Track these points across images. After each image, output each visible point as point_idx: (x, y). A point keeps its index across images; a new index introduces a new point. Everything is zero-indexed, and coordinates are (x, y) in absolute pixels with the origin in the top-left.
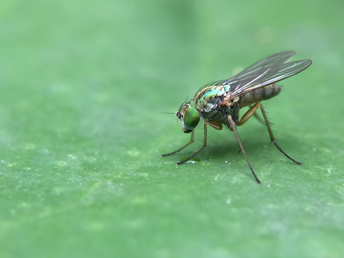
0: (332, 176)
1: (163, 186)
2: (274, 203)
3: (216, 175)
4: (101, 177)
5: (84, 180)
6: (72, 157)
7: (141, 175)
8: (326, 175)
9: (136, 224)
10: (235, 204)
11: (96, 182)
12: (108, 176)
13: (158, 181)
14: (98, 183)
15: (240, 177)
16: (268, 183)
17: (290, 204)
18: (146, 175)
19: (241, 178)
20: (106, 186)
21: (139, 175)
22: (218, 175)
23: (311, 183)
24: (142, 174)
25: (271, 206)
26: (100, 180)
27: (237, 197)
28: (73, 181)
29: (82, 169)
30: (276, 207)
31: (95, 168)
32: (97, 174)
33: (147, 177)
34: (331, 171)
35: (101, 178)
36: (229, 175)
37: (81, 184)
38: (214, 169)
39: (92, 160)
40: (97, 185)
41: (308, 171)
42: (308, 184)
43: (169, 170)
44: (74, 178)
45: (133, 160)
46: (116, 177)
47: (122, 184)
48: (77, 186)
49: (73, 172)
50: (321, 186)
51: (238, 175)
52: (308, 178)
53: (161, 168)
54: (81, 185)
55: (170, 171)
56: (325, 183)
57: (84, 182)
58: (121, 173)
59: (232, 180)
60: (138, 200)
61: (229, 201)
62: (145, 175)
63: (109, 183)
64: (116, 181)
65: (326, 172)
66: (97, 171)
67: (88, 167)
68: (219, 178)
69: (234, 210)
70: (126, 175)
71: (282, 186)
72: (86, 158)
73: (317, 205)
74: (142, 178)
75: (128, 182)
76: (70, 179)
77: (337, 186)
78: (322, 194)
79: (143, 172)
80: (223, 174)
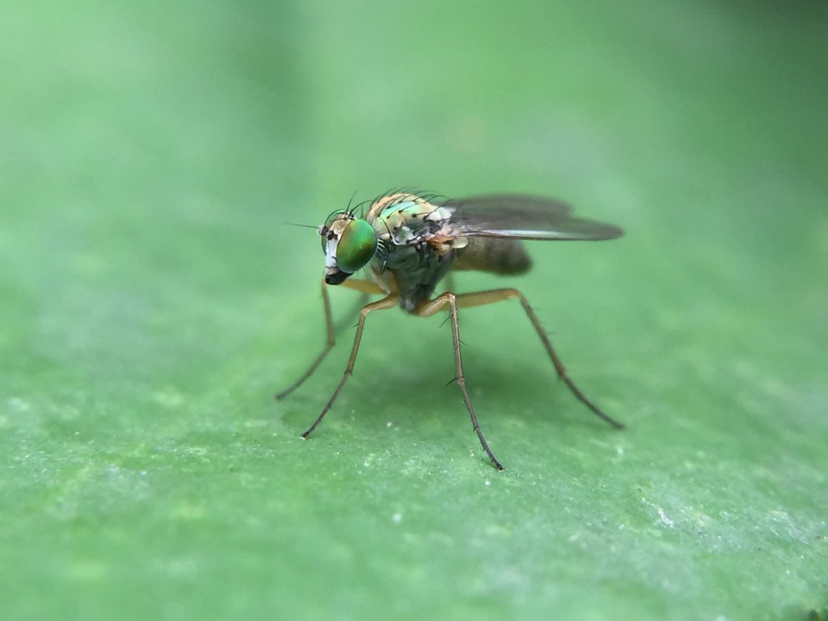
0: (627, 463)
1: (244, 478)
2: (501, 522)
3: (367, 454)
4: (94, 455)
5: (51, 460)
6: (21, 405)
7: (191, 452)
8: (614, 461)
9: (182, 567)
10: (412, 523)
11: (82, 466)
12: (109, 452)
13: (231, 466)
14: (86, 469)
15: (423, 461)
16: (485, 477)
17: (533, 526)
18: (202, 451)
19: (425, 464)
20: (105, 476)
21: (186, 451)
22: (372, 455)
23: (581, 478)
24: (191, 450)
25: (493, 530)
26: (91, 462)
27: (416, 508)
28: (24, 463)
29: (46, 433)
30: (505, 532)
31: (77, 433)
32: (83, 448)
33: (206, 457)
34: (625, 450)
35: (93, 457)
36: (396, 456)
37: (45, 470)
38: (361, 442)
39: (69, 413)
40: (84, 473)
41: (573, 450)
42: (575, 479)
43: (256, 441)
44: (27, 456)
45: (168, 415)
46: (129, 455)
47: (144, 473)
48: (35, 475)
49: (24, 441)
50: (602, 486)
51: (417, 457)
52: (574, 468)
53: (238, 436)
54: (46, 472)
55: (259, 443)
56: (612, 478)
57: (51, 465)
58: (142, 445)
59: (405, 467)
60: (185, 511)
61: (397, 517)
62: (199, 451)
63: (114, 468)
64: (130, 464)
65: (614, 453)
66: (83, 439)
67: (62, 430)
68: (373, 463)
69: (409, 537)
70: (154, 452)
71: (517, 484)
72: (54, 409)
73: (595, 530)
74: (192, 459)
75: (159, 468)
76: (17, 458)
77: (637, 486)
78: (606, 503)
79: (193, 444)
80: (384, 452)
